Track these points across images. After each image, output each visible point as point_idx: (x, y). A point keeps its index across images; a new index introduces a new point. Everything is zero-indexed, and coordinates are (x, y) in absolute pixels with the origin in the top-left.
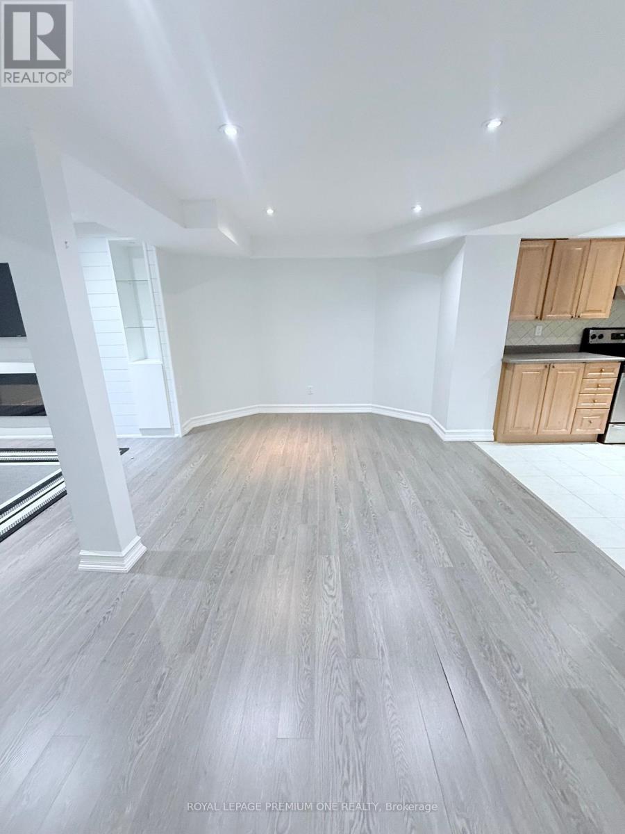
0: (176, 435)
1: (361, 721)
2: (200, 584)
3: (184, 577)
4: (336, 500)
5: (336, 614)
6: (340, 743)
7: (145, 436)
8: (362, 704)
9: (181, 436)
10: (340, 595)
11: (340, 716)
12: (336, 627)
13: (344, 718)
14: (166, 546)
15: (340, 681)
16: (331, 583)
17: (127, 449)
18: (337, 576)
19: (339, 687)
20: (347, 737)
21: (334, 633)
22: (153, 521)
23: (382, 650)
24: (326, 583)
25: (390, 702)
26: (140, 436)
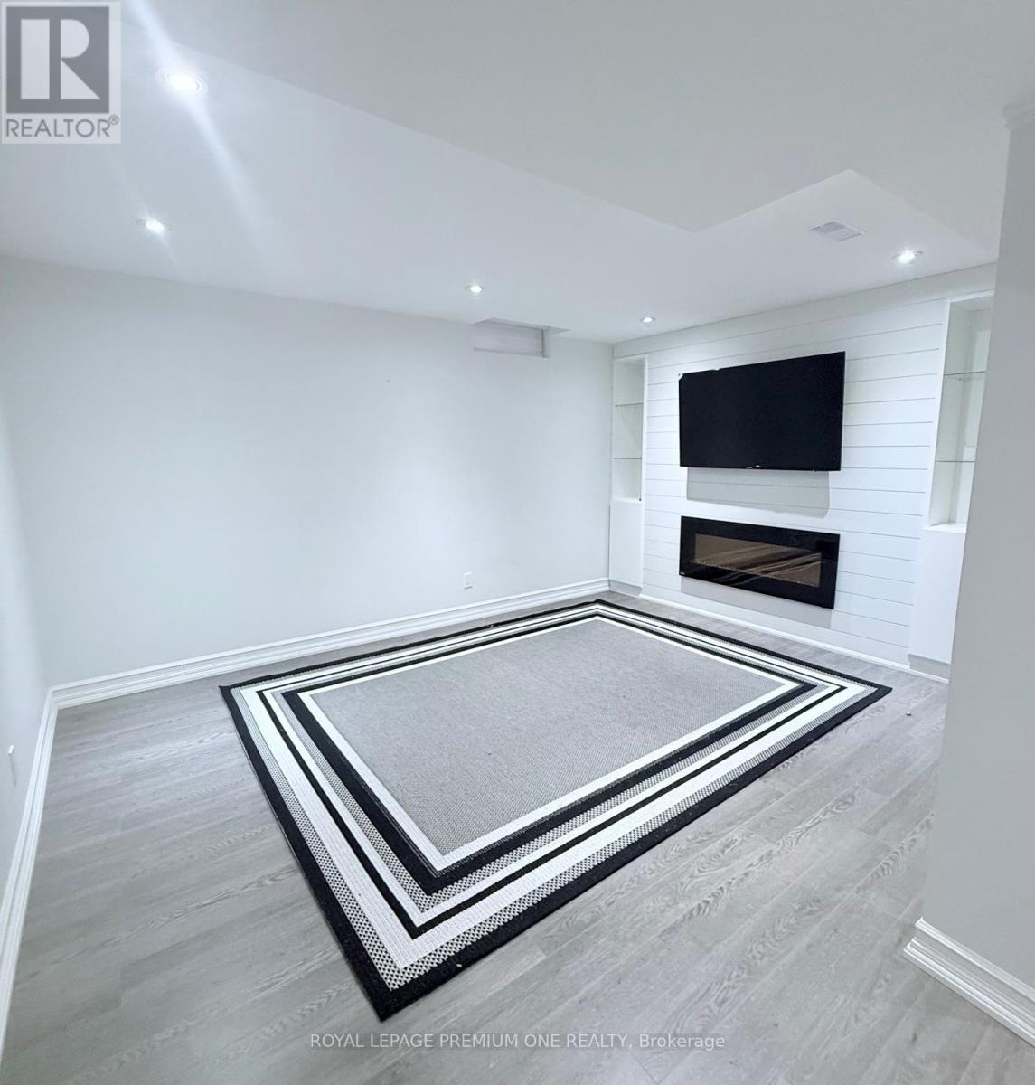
26: (907, 668)
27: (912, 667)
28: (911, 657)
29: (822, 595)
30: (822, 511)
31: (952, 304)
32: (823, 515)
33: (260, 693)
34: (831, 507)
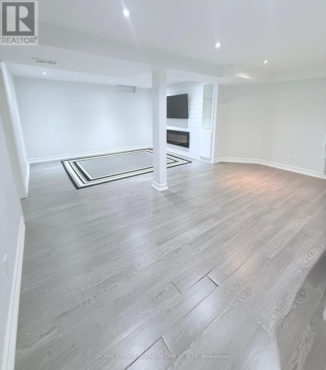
0: (211, 162)
1: (171, 255)
2: (171, 203)
3: (169, 200)
4: (248, 208)
5: (197, 233)
6: (162, 253)
7: (201, 160)
8: (176, 253)
9: (213, 163)
10: (205, 231)
11: (168, 249)
12: (192, 236)
13: (168, 251)
14: (173, 191)
15: (177, 245)
16: (207, 226)
17: (192, 162)
18: (212, 226)
19: (176, 245)
20: (164, 253)
21: (190, 236)
22: (177, 183)
23: (199, 250)
24: (205, 225)
25: (184, 259)
26: (199, 159)
27: (201, 159)
28: (200, 157)
29: (186, 145)
30: (187, 127)
31: (204, 85)
32: (187, 128)
33: (69, 162)
34: (189, 126)
